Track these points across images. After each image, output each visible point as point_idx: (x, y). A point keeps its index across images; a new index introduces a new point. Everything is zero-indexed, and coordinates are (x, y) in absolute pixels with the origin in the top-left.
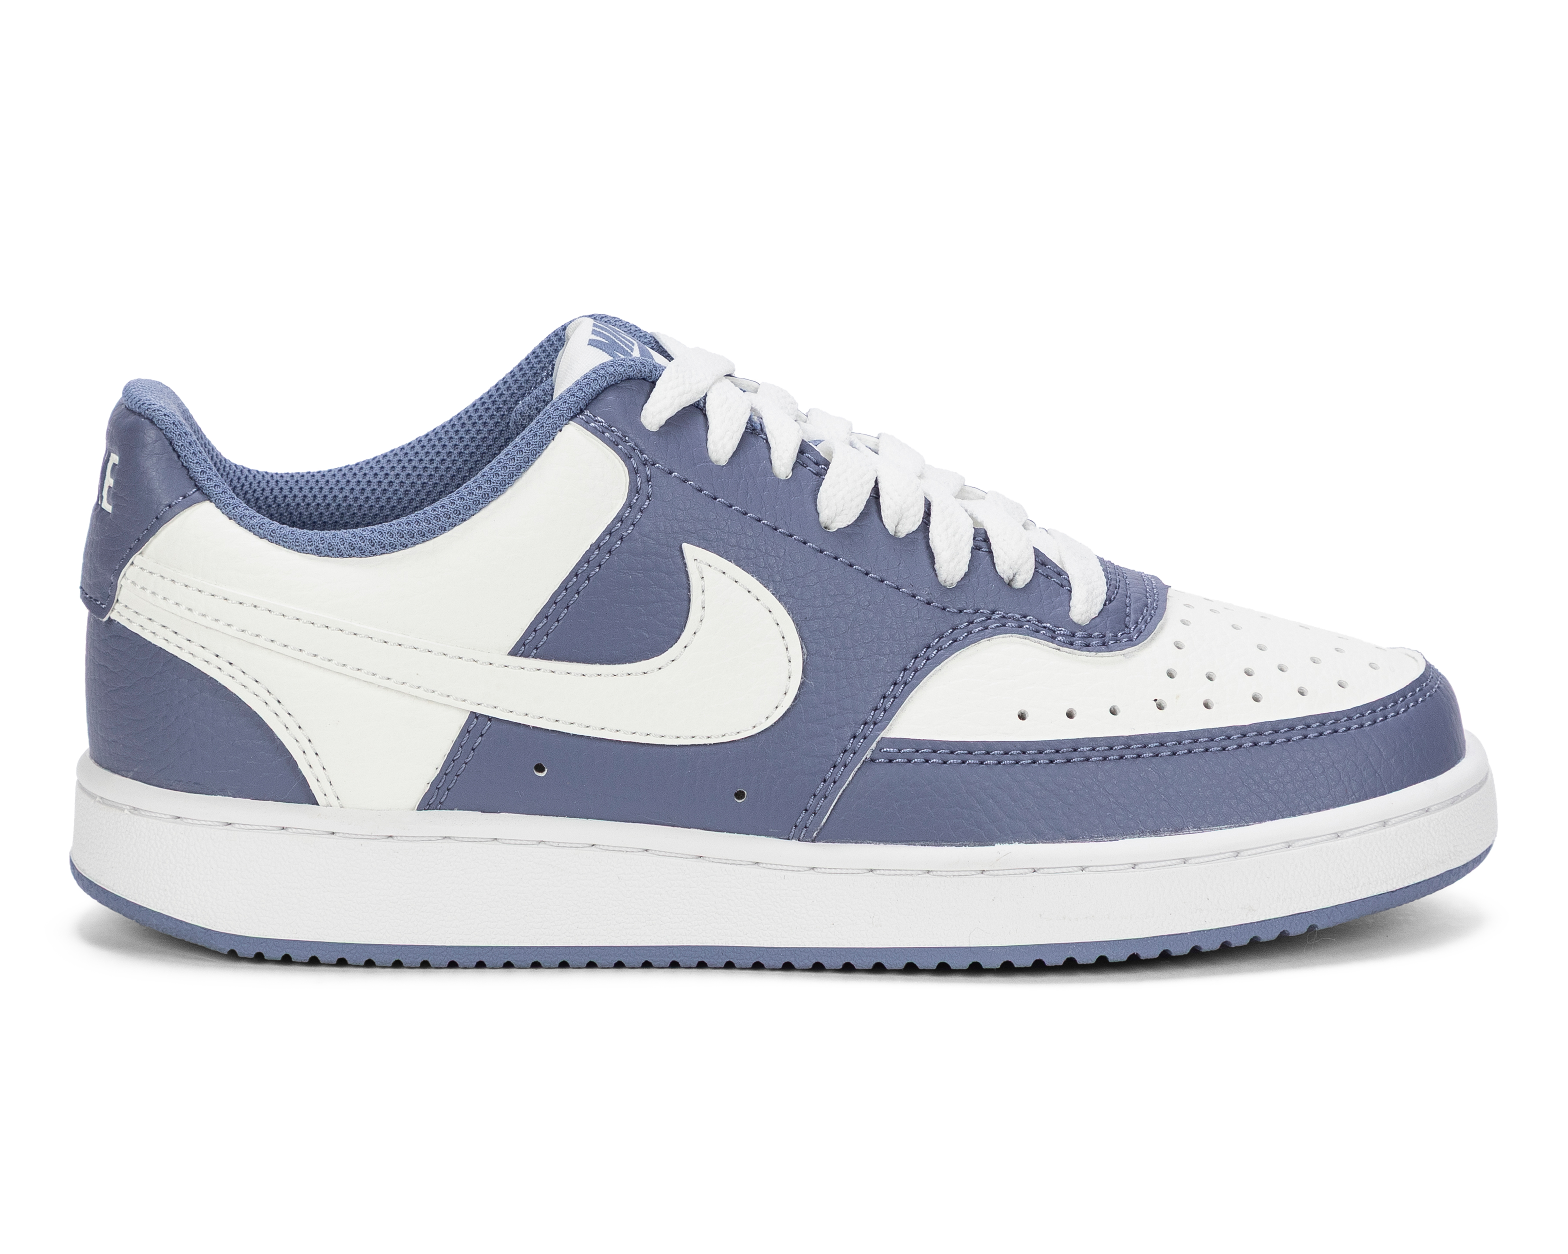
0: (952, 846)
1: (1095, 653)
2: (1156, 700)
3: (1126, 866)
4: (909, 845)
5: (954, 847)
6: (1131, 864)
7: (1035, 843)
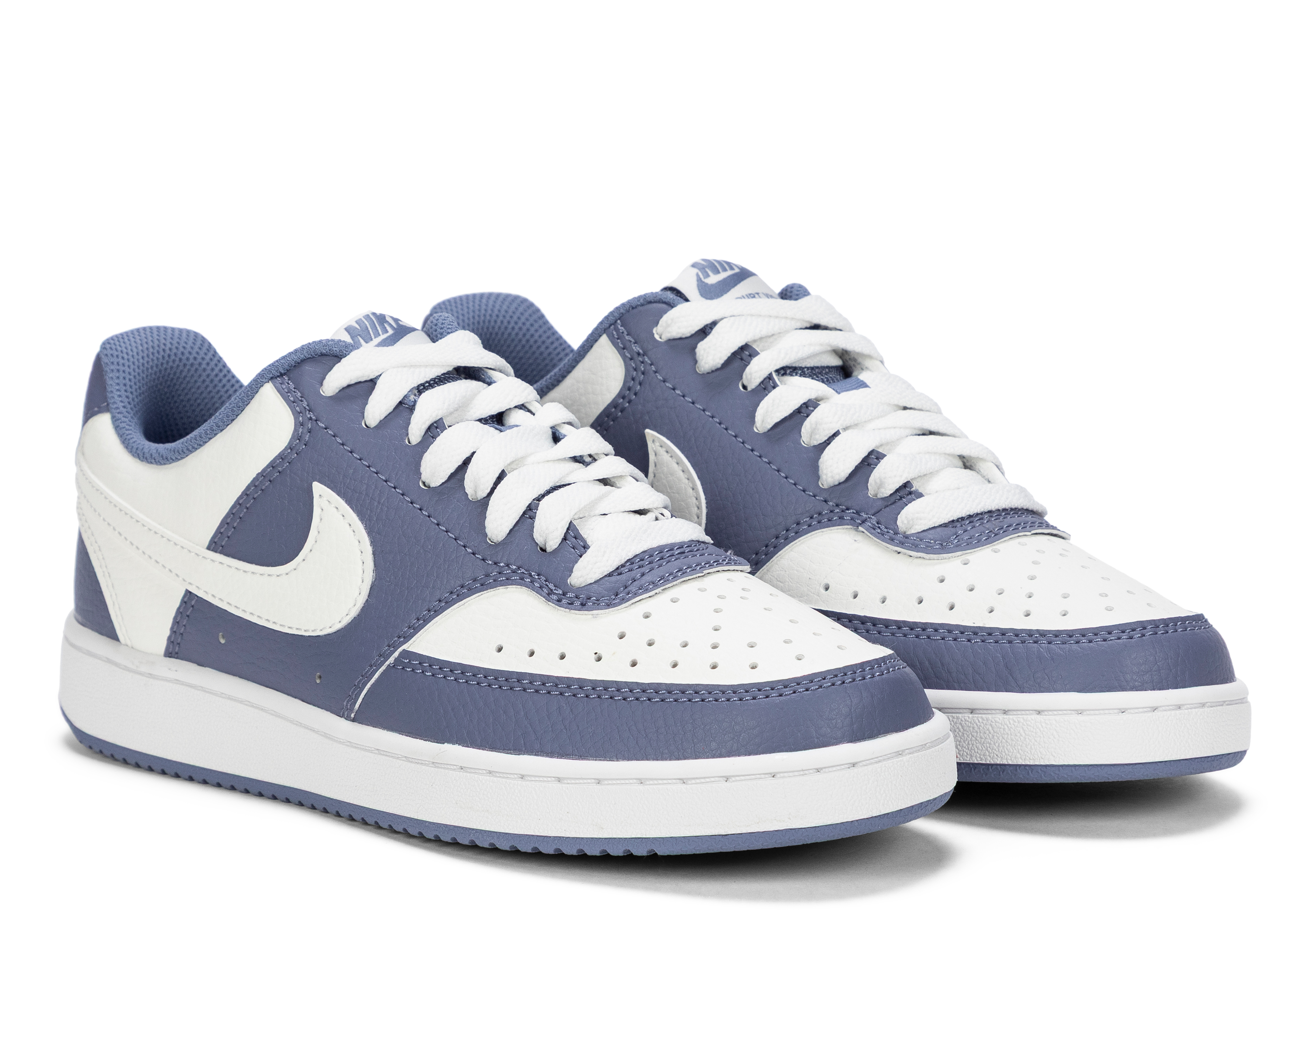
0: (422, 739)
1: (569, 610)
2: (596, 653)
3: (516, 776)
4: (400, 734)
5: (422, 741)
6: (520, 774)
7: (468, 747)
